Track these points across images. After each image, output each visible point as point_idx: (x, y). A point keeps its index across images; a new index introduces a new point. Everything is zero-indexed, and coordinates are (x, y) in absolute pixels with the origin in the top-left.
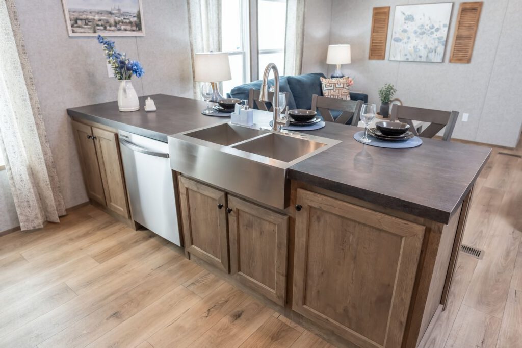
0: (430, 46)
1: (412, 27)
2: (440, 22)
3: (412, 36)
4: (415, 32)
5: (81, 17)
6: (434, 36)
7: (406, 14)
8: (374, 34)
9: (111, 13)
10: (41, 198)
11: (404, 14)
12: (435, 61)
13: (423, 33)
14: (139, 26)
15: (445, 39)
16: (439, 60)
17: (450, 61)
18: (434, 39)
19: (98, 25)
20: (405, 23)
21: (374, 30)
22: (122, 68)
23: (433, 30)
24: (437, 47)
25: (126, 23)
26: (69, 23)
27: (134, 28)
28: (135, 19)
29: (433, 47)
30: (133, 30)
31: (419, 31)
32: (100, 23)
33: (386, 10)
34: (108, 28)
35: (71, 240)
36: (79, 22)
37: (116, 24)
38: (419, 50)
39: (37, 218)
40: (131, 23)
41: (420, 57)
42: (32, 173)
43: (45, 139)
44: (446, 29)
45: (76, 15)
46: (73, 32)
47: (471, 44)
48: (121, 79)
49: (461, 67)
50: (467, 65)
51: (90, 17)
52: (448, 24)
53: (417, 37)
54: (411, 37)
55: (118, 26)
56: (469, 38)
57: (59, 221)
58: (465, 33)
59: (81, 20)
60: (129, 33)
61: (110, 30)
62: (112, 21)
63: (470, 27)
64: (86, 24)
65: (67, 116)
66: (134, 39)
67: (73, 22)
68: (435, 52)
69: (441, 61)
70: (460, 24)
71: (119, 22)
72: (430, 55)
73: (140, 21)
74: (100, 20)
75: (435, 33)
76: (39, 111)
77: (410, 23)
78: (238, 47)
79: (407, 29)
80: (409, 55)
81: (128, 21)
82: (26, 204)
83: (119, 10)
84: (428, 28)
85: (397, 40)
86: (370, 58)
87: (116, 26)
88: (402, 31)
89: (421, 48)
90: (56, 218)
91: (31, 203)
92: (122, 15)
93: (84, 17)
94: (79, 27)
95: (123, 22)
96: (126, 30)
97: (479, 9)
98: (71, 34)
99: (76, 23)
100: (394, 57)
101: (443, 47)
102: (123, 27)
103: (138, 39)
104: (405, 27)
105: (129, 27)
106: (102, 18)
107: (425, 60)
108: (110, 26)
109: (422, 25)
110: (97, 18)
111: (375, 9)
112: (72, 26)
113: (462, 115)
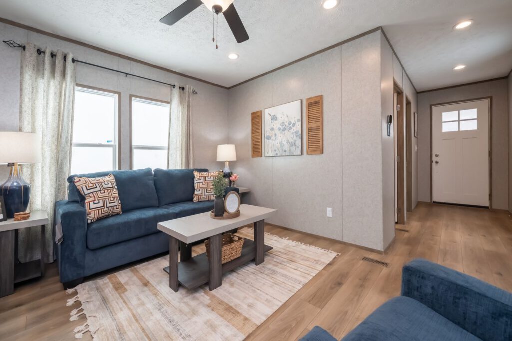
0: (291, 141)
1: (277, 125)
2: (295, 118)
3: (278, 132)
4: (280, 129)
6: (292, 131)
7: (272, 115)
8: (254, 135)
11: (270, 115)
12: (297, 154)
13: (285, 130)
15: (300, 133)
16: (300, 153)
17: (308, 154)
18: (293, 133)
20: (272, 123)
21: (253, 133)
23: (291, 126)
24: (296, 141)
29: (293, 142)
31: (282, 128)
33: (259, 114)
38: (284, 145)
41: (285, 151)
44: (300, 123)
47: (321, 135)
49: (317, 158)
50: (321, 156)
52: (300, 118)
53: (281, 133)
54: (277, 134)
56: (317, 129)
58: (314, 125)
63: (317, 120)
68: (295, 146)
69: (301, 154)
70: (309, 117)
72: (292, 148)
75: (293, 129)
77: (275, 122)
79: (274, 127)
80: (277, 151)
84: (287, 124)
85: (269, 138)
86: (253, 157)
88: (271, 130)
89: (285, 143)
97: (321, 102)
100: (268, 153)
101: (300, 140)
104: (272, 126)
107: (289, 155)
109: (283, 123)
111: (253, 114)
113: (327, 209)
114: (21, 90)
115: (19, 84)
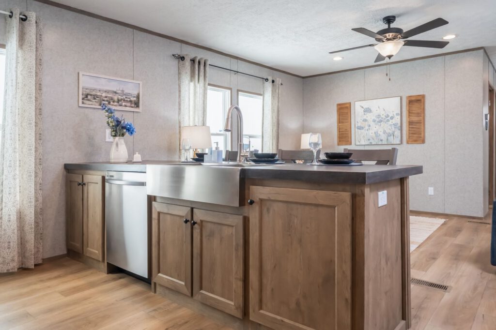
0: (388, 131)
1: (370, 117)
2: (393, 112)
3: (372, 124)
4: (374, 121)
5: (91, 93)
6: (390, 123)
7: (365, 107)
8: (340, 125)
9: (116, 93)
10: (22, 242)
11: (362, 107)
12: (395, 143)
13: (381, 121)
14: (137, 104)
15: (399, 125)
16: (398, 142)
17: (408, 143)
18: (391, 125)
19: (104, 100)
20: (365, 114)
21: (340, 121)
22: (117, 125)
23: (389, 118)
24: (394, 132)
25: (127, 101)
26: (81, 97)
27: (133, 105)
28: (135, 99)
29: (391, 132)
30: (132, 107)
31: (377, 120)
32: (106, 99)
33: (348, 105)
34: (112, 103)
35: (42, 281)
36: (89, 97)
37: (119, 101)
38: (380, 135)
39: (13, 260)
40: (131, 101)
41: (382, 140)
42: (20, 217)
43: (39, 186)
44: (399, 117)
45: (88, 92)
46: (83, 103)
47: (422, 128)
48: (115, 136)
49: (418, 147)
50: (422, 145)
51: (99, 94)
52: (400, 113)
53: (376, 124)
54: (371, 125)
55: (120, 102)
56: (419, 123)
57: (33, 267)
58: (415, 119)
59: (91, 95)
60: (128, 109)
61: (112, 105)
62: (116, 98)
63: (418, 115)
64: (94, 99)
65: (63, 169)
66: (132, 114)
67: (84, 96)
68: (393, 136)
69: (400, 143)
70: (410, 113)
71: (122, 100)
72: (389, 138)
73: (139, 101)
74: (106, 97)
75: (391, 121)
76: (39, 162)
77: (368, 115)
78: (220, 130)
79: (367, 119)
80: (371, 139)
81: (128, 100)
82: (6, 245)
83: (123, 91)
84: (384, 117)
85: (360, 128)
86: (338, 145)
87: (118, 102)
88: (363, 121)
89: (381, 133)
90: (31, 264)
91: (12, 244)
92: (124, 95)
93: (94, 93)
94: (88, 100)
95: (124, 100)
96: (126, 106)
97: (422, 100)
98: (81, 105)
99: (87, 97)
100: (359, 142)
101: (400, 131)
102: (124, 104)
103: (135, 114)
104: (365, 117)
105: (129, 104)
106: (109, 95)
107: (386, 143)
108: (114, 102)
109: (379, 115)
110: (104, 95)
111: (339, 105)
112: (83, 99)
113: (428, 189)
114: (180, 91)
115: (177, 87)
